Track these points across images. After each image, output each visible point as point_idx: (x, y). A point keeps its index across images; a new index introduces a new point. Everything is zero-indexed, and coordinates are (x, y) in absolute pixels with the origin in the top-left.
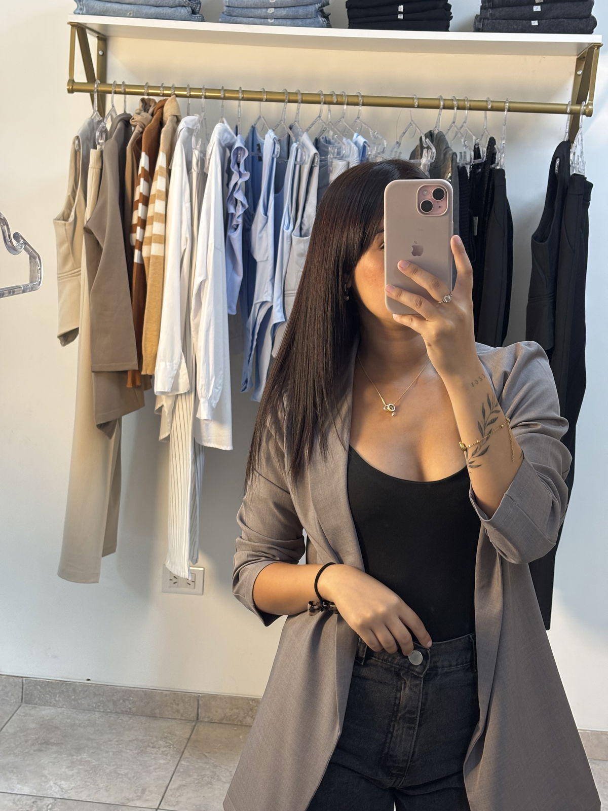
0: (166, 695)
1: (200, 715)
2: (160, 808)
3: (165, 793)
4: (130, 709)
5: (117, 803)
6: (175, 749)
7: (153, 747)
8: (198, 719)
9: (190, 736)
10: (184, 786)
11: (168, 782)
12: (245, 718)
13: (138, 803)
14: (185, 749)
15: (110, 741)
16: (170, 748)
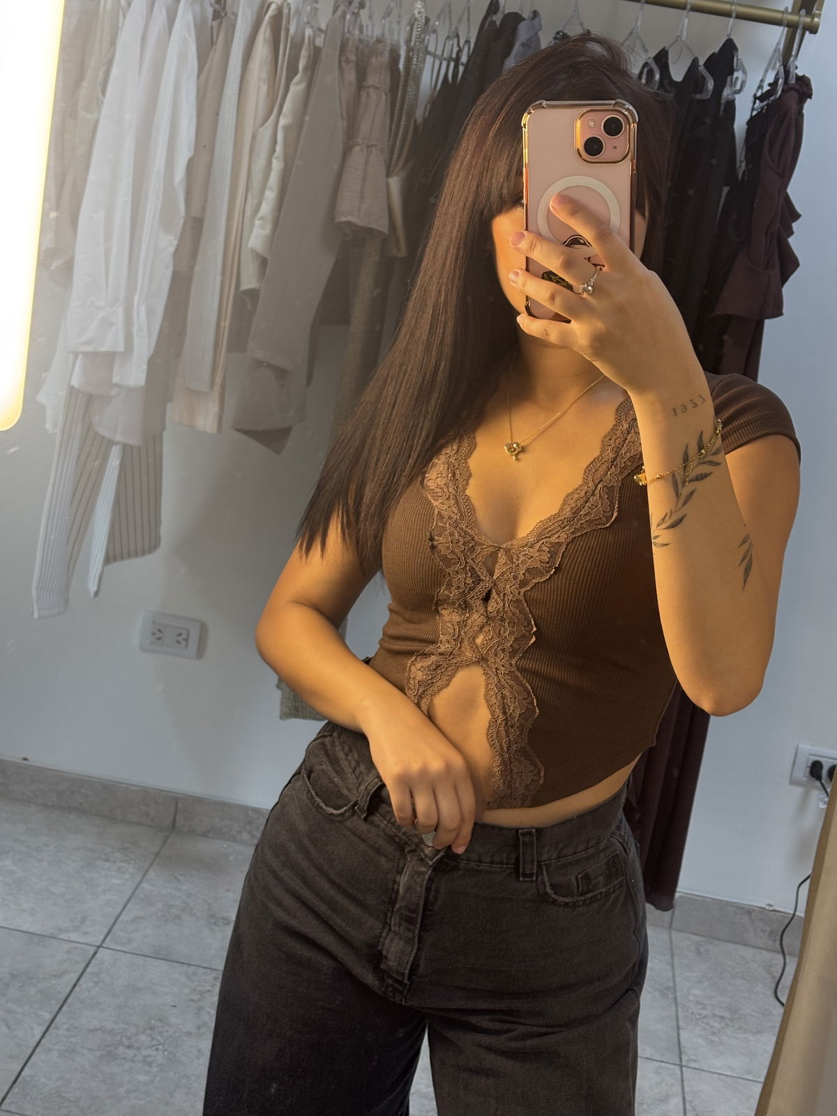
0: (133, 791)
1: (177, 824)
2: (104, 945)
3: (114, 924)
4: (81, 804)
5: (44, 934)
6: (136, 866)
7: (106, 860)
8: (174, 827)
9: (162, 848)
10: (141, 918)
11: (119, 910)
12: (240, 832)
13: (74, 936)
14: (151, 866)
15: (46, 845)
16: (130, 863)
